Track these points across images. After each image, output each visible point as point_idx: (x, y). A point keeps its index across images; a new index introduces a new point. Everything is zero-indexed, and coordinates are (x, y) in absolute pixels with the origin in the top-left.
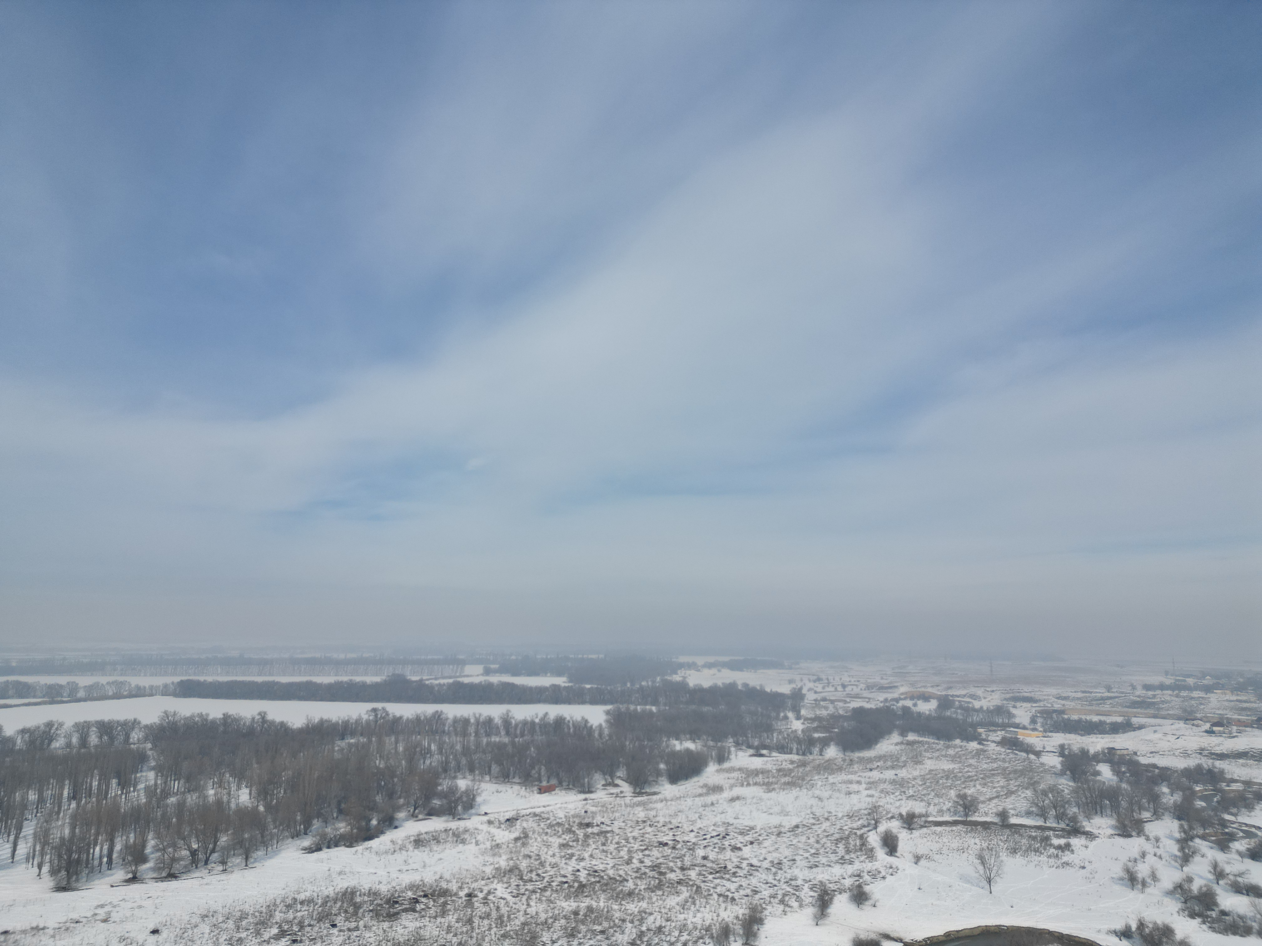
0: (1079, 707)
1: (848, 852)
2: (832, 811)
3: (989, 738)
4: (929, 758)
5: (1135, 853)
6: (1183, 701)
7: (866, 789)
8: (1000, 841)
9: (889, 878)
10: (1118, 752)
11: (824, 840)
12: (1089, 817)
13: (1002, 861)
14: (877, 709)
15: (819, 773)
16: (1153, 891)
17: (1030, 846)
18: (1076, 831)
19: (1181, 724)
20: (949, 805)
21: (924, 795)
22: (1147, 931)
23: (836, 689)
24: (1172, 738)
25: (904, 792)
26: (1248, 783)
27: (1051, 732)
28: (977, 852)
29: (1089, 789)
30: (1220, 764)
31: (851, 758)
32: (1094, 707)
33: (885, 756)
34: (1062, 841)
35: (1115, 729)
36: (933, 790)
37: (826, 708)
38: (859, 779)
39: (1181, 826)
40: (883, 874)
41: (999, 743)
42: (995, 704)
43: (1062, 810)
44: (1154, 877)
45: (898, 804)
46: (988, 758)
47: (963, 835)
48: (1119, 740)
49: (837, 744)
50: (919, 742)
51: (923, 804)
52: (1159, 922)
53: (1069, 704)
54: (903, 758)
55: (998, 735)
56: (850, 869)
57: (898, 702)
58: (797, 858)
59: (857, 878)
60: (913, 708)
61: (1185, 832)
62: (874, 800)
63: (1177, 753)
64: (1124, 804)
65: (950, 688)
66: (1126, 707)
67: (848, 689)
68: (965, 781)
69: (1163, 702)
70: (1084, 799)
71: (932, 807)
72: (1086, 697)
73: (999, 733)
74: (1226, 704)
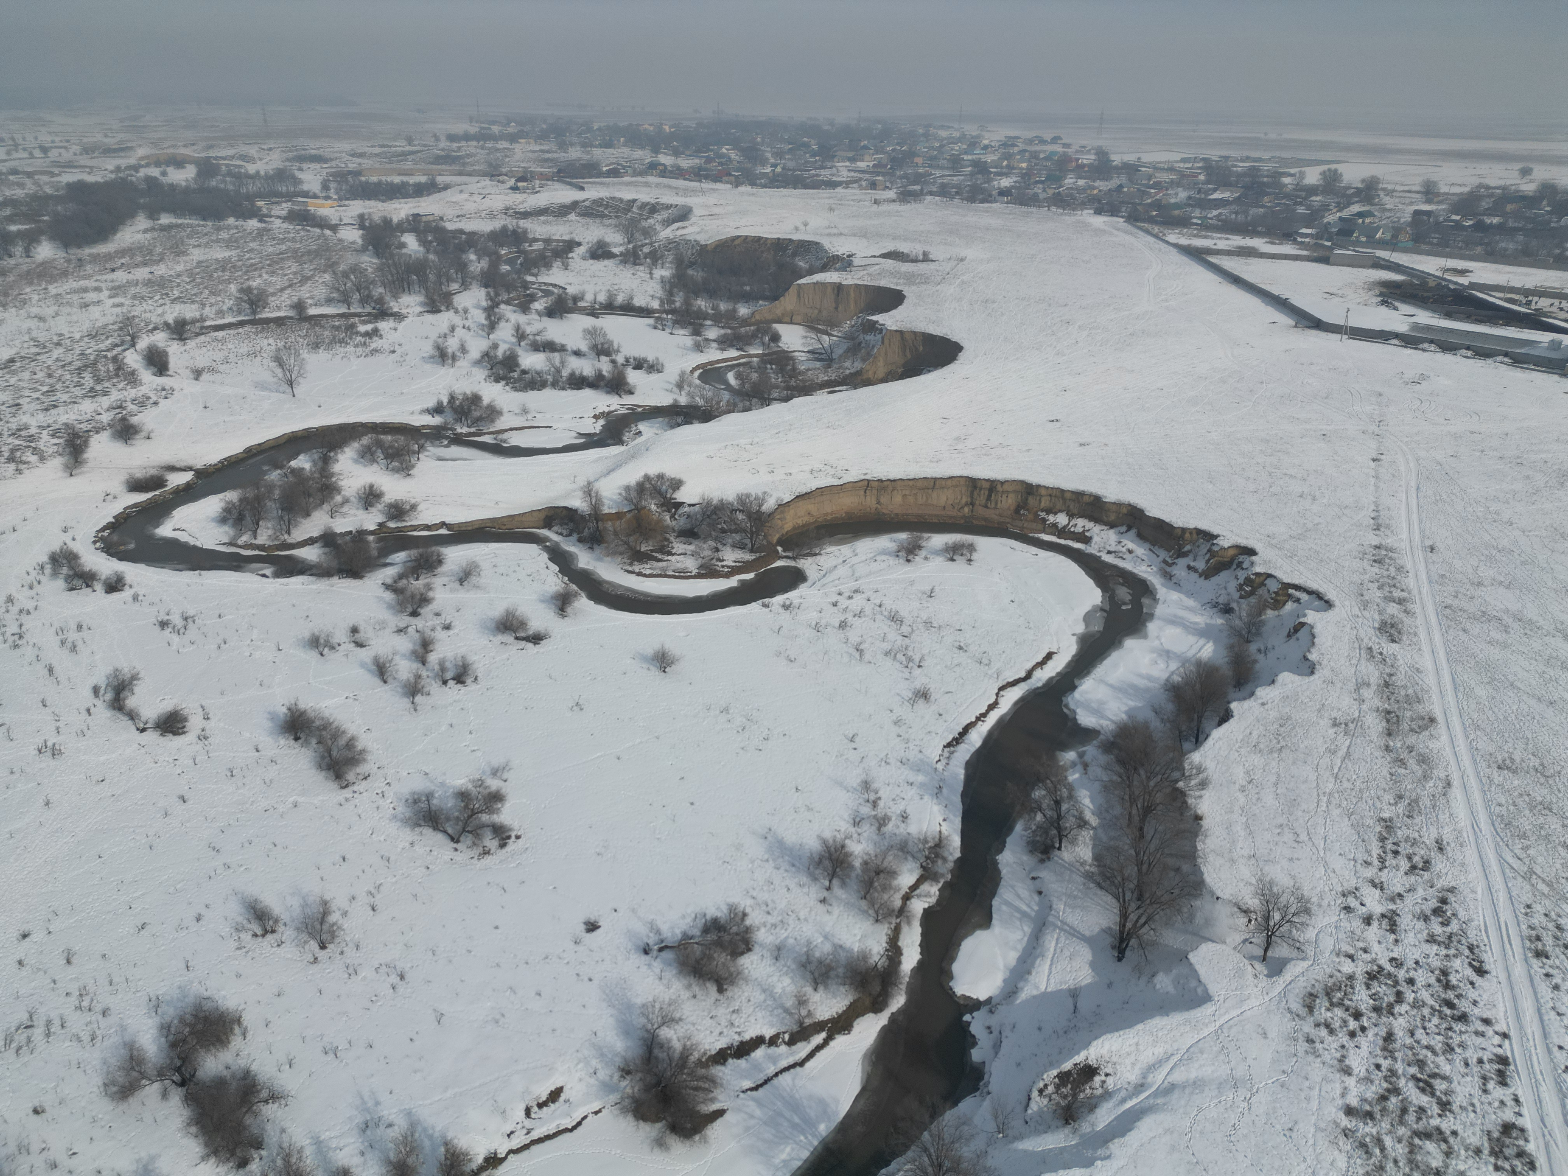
0: (377, 166)
1: (98, 381)
2: (65, 332)
3: (273, 213)
4: (195, 246)
5: (444, 328)
6: (488, 154)
7: (110, 297)
8: (298, 337)
9: (162, 402)
10: (424, 219)
11: (60, 372)
12: (396, 297)
13: (303, 359)
14: (106, 183)
15: (31, 283)
16: (463, 364)
17: (334, 338)
18: (383, 313)
19: (487, 182)
20: (229, 303)
21: (195, 295)
22: (457, 402)
23: (31, 154)
24: (478, 198)
25: (167, 294)
26: (547, 241)
27: (348, 199)
28: (272, 354)
29: (395, 264)
30: (524, 224)
31: (79, 256)
32: (394, 166)
33: (130, 249)
34: (369, 327)
35: (420, 191)
36: (206, 288)
37: (21, 185)
38: (96, 284)
39: (488, 294)
40: (154, 398)
41: (285, 219)
42: (274, 166)
43: (366, 293)
44: (463, 349)
45: (160, 310)
46: (274, 239)
47: (253, 336)
48: (423, 204)
49: (52, 238)
50: (177, 226)
51: (195, 306)
52: (468, 392)
53: (366, 163)
54: (159, 250)
55: (283, 209)
56: (106, 402)
57: (137, 171)
58: (21, 401)
59: (118, 411)
60: (161, 178)
61: (491, 299)
62: (125, 310)
63: (483, 215)
64: (432, 277)
65: (211, 147)
66: (430, 163)
67: (53, 154)
68: (248, 271)
69: (469, 156)
70: (389, 277)
71: (207, 308)
72: (385, 153)
73: (284, 205)
74: (530, 155)
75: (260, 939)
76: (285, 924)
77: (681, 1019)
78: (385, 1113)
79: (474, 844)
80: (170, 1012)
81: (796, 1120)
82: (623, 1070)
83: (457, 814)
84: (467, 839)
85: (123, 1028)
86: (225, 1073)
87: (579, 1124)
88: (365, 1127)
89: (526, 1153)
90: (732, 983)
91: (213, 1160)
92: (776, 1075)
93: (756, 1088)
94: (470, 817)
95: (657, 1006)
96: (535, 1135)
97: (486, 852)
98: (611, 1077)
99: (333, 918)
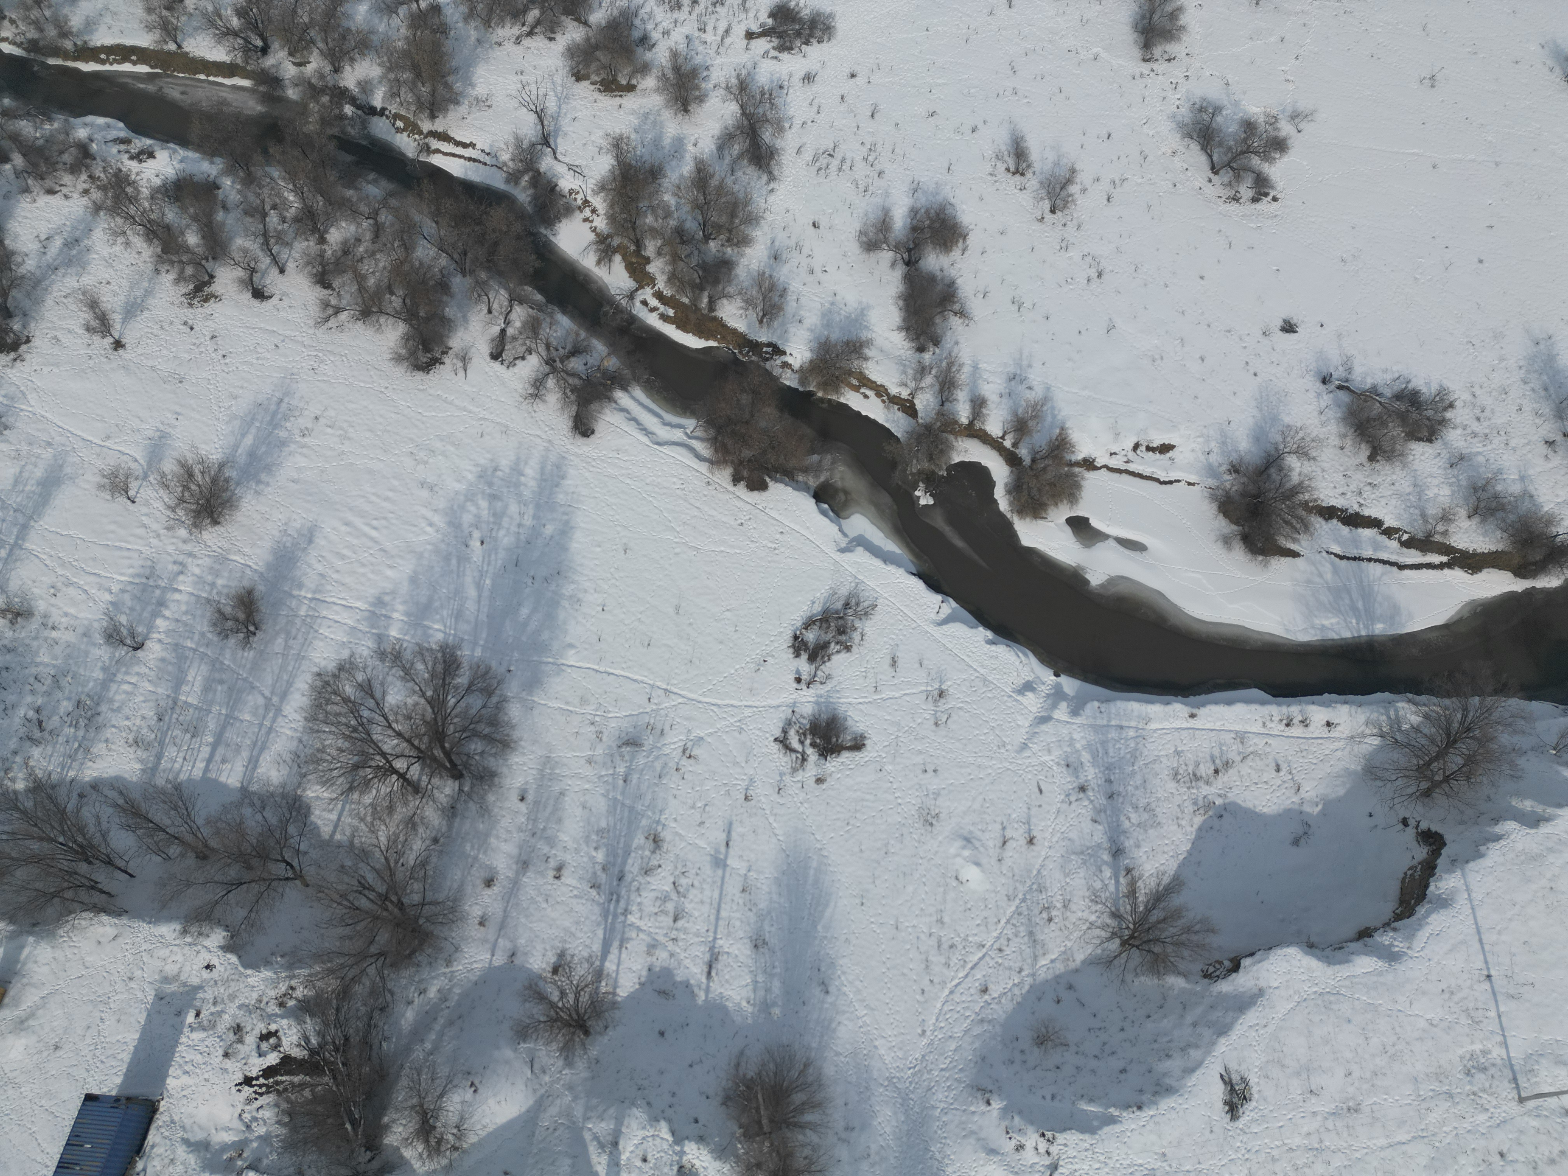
75: (1010, 175)
76: (1034, 173)
77: (1314, 459)
78: (1032, 376)
79: (1230, 184)
80: (922, 201)
81: (1360, 605)
82: (1233, 466)
83: (1232, 143)
84: (1226, 176)
85: (887, 194)
86: (938, 273)
87: (1170, 482)
88: (1013, 378)
89: (1117, 475)
90: (1389, 459)
91: (903, 334)
92: (1370, 560)
93: (1342, 558)
94: (1243, 153)
95: (1301, 434)
96: (1131, 467)
97: (1236, 199)
98: (1220, 465)
99: (1073, 189)
